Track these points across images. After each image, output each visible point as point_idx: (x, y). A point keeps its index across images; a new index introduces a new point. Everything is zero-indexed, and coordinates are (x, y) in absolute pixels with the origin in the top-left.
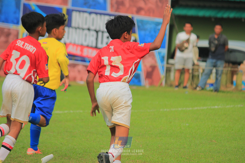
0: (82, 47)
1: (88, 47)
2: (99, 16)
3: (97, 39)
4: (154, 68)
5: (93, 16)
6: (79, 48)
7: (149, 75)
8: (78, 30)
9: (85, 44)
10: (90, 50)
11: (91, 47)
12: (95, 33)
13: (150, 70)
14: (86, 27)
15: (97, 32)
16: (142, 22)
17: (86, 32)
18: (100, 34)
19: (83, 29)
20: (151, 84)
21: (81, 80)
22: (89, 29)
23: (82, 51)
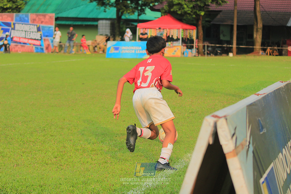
0: (20, 38)
1: (22, 38)
2: (26, 25)
3: (26, 34)
4: (49, 45)
5: (24, 25)
6: (19, 39)
7: (47, 48)
8: (18, 31)
9: (21, 36)
10: (23, 39)
11: (23, 38)
12: (25, 32)
13: (47, 46)
14: (21, 30)
15: (26, 32)
16: (43, 27)
17: (21, 32)
18: (27, 32)
19: (20, 31)
20: (48, 52)
21: (20, 51)
22: (22, 31)
23: (20, 39)
